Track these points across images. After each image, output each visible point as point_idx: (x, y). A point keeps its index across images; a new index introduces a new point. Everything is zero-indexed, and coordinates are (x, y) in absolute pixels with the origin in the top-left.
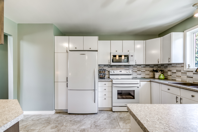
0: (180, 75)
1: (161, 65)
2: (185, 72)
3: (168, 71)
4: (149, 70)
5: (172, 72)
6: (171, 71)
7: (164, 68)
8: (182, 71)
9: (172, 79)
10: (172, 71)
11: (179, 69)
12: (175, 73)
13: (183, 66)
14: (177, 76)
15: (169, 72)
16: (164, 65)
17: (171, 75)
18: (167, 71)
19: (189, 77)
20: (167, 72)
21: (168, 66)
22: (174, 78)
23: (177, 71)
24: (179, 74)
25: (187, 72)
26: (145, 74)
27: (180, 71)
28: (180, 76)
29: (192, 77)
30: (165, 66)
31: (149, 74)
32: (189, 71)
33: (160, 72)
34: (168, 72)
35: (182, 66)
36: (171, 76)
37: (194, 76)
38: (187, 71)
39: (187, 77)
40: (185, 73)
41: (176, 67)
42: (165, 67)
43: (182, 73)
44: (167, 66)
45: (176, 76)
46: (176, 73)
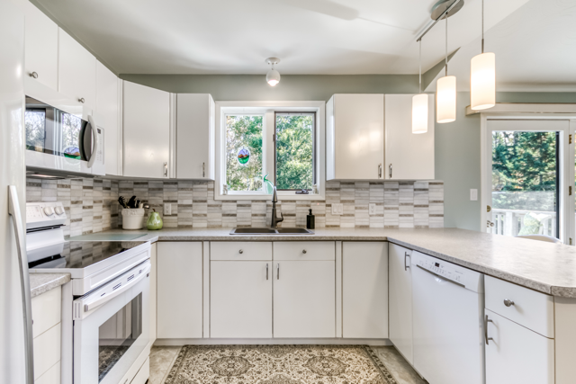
0: (205, 212)
1: (136, 183)
2: (217, 203)
3: (164, 201)
4: (101, 202)
5: (179, 206)
6: (176, 201)
7: (147, 194)
8: (210, 202)
9: (180, 223)
10: (179, 202)
11: (199, 195)
12: (191, 206)
13: (213, 189)
14: (194, 215)
15: (170, 205)
16: (147, 183)
17: (175, 212)
18: (161, 202)
19: (228, 215)
20: (161, 205)
21: (165, 186)
22: (187, 220)
23: (195, 201)
24: (201, 209)
25: (224, 204)
26: (92, 218)
27: (205, 201)
28: (205, 215)
29: (235, 215)
30: (151, 186)
31: (101, 217)
32: (227, 201)
33: (142, 205)
34: (166, 204)
35: (209, 189)
36: (175, 218)
37: (239, 211)
38: (223, 201)
39: (224, 215)
40: (217, 206)
41: (192, 189)
42: (153, 189)
43: (209, 206)
44: (161, 186)
45: (191, 216)
46: (194, 207)
